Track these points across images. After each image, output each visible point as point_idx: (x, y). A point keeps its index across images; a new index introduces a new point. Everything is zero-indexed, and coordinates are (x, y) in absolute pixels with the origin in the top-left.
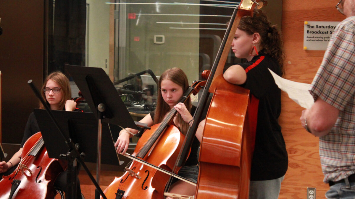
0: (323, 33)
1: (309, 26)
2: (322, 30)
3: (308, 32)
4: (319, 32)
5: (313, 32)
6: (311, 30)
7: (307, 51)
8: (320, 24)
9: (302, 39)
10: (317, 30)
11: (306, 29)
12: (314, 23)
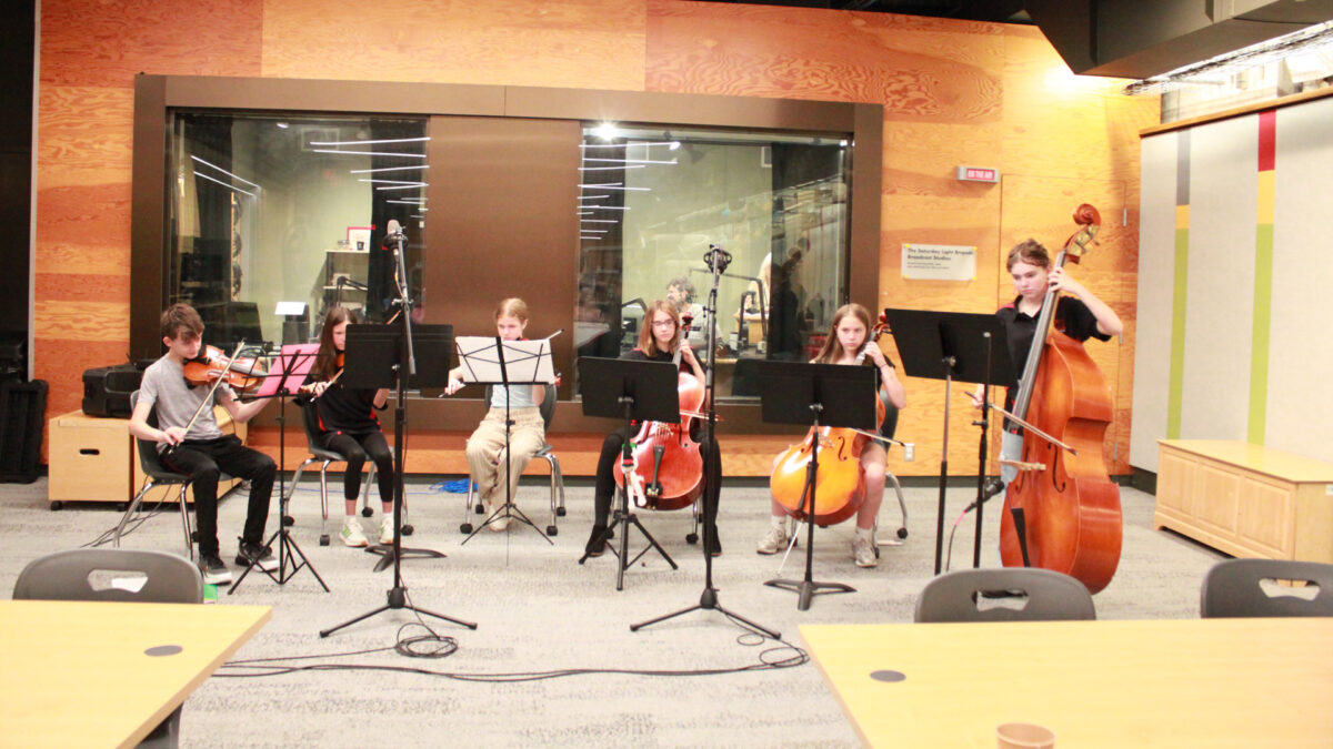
0: (927, 258)
1: (910, 250)
2: (925, 255)
3: (909, 257)
4: (921, 258)
5: (915, 257)
6: (912, 254)
7: (906, 280)
8: (922, 247)
9: (899, 266)
10: (919, 255)
11: (905, 253)
12: (915, 247)
